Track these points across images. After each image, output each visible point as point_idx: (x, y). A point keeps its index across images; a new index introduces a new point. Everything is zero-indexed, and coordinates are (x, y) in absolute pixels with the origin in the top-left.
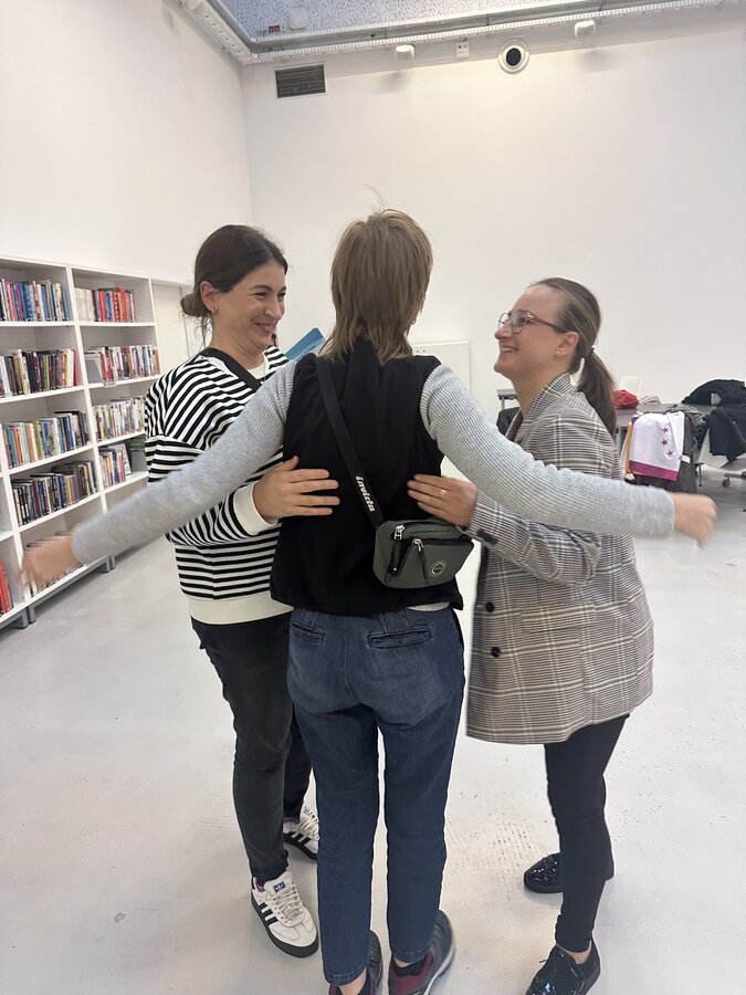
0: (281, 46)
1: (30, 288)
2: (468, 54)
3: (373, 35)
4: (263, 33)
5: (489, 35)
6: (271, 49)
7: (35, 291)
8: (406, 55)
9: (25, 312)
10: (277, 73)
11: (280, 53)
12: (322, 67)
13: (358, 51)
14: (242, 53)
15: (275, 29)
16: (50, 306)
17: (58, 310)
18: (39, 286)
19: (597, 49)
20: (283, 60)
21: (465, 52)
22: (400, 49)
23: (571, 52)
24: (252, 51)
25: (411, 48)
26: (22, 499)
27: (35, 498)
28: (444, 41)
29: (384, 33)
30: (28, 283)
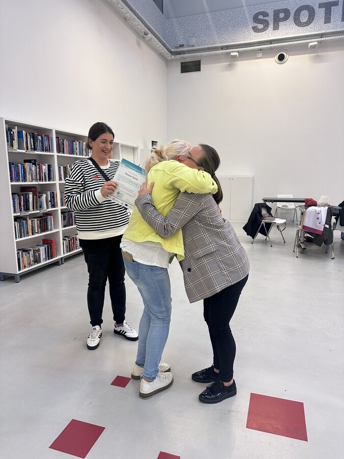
0: (183, 52)
1: (75, 143)
2: (261, 56)
3: (222, 48)
4: (177, 47)
5: (271, 48)
6: (180, 54)
7: (76, 144)
8: (235, 56)
9: (72, 152)
10: (181, 63)
11: (183, 55)
12: (200, 61)
13: (215, 55)
14: (168, 56)
15: (182, 46)
16: (81, 150)
17: (84, 152)
18: (78, 143)
19: (319, 54)
20: (184, 58)
21: (260, 55)
22: (232, 54)
23: (307, 55)
24: (172, 54)
25: (237, 53)
26: (64, 218)
27: (69, 219)
28: (252, 51)
29: (227, 47)
30: (74, 141)
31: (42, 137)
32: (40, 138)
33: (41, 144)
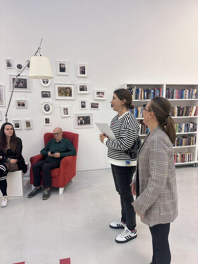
1: (184, 91)
9: (181, 97)
16: (191, 95)
17: (194, 96)
18: (188, 90)
31: (154, 91)
32: (153, 91)
33: (153, 95)
